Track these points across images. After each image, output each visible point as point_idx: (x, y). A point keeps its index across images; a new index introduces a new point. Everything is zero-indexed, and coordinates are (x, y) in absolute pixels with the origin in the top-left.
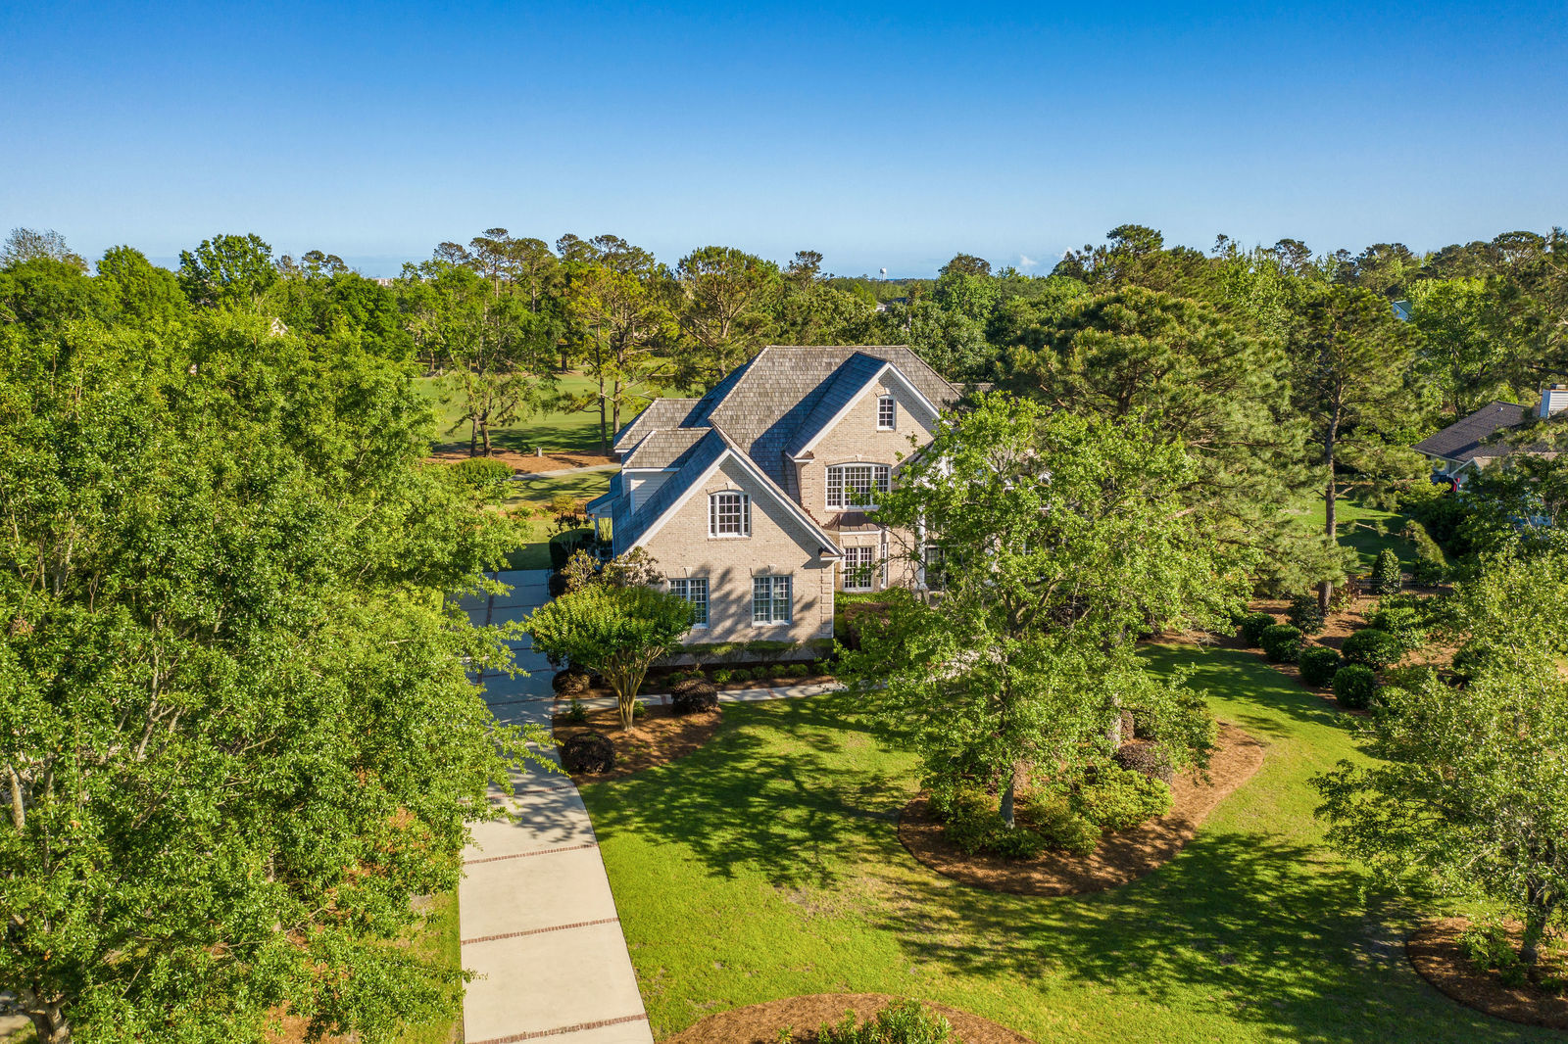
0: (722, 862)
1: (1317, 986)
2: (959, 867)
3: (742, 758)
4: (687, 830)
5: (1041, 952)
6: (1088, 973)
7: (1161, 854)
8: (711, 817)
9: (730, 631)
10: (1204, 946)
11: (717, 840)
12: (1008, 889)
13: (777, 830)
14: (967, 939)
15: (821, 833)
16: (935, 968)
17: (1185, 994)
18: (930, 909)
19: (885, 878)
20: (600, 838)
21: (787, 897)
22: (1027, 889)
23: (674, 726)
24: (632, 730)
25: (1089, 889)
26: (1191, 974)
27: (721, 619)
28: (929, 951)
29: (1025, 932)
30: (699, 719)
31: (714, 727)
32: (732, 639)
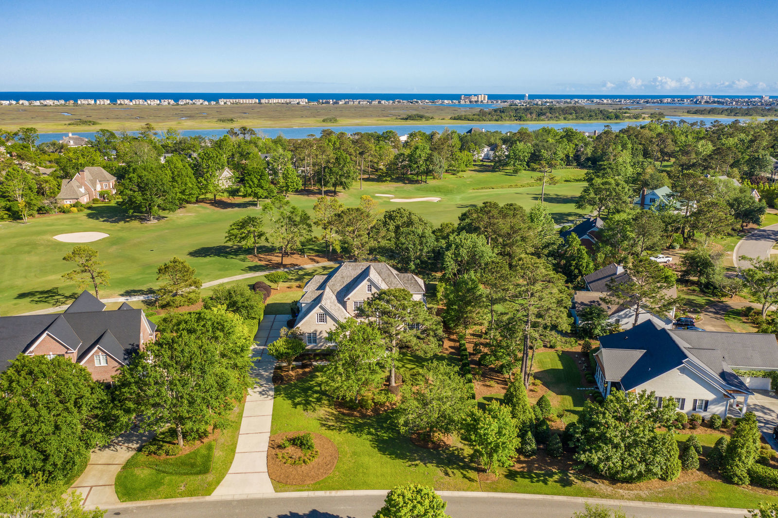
0: (295, 405)
1: (389, 437)
2: (342, 410)
3: (311, 381)
4: (291, 397)
5: (345, 427)
6: (351, 432)
7: (385, 411)
8: (298, 395)
9: (322, 346)
10: (376, 429)
11: (297, 400)
12: (348, 415)
13: (310, 399)
14: (333, 424)
15: (319, 400)
16: (324, 428)
17: (364, 436)
18: (330, 418)
19: (326, 411)
20: (274, 398)
21: (305, 413)
22: (352, 415)
23: (300, 371)
24: (291, 372)
25: (363, 416)
26: (369, 433)
27: (320, 342)
28: (324, 425)
29: (345, 423)
30: (307, 370)
31: (310, 372)
32: (323, 348)
